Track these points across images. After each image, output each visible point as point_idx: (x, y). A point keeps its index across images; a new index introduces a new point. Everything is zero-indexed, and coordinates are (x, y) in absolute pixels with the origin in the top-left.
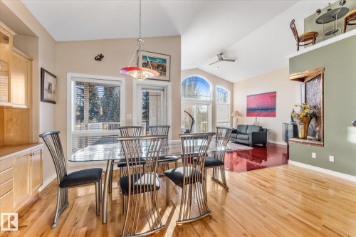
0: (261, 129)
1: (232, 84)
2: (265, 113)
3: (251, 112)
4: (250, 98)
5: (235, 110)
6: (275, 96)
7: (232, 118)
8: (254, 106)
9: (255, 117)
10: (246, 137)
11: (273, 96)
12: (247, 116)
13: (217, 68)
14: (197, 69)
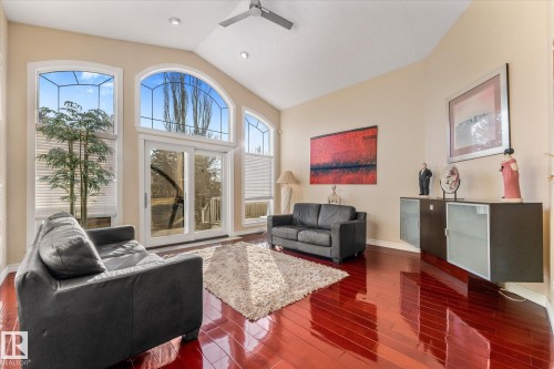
0: (355, 215)
1: (279, 111)
2: (352, 176)
3: (319, 173)
4: (318, 142)
5: (285, 168)
6: (375, 137)
7: (278, 187)
8: (325, 159)
9: (331, 186)
10: (323, 237)
11: (370, 134)
12: (312, 183)
13: (244, 56)
14: (191, 53)
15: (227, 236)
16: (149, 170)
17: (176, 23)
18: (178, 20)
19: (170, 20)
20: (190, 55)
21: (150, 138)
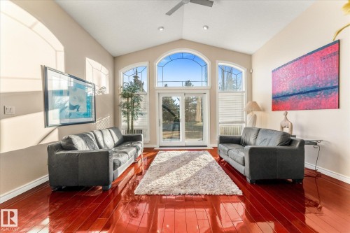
1: (250, 56)
2: (309, 101)
4: (277, 72)
8: (286, 88)
12: (273, 110)
13: (205, 28)
14: (181, 40)
15: (206, 146)
16: (161, 108)
17: (161, 29)
18: (163, 28)
19: (159, 29)
20: (181, 42)
21: (162, 92)
